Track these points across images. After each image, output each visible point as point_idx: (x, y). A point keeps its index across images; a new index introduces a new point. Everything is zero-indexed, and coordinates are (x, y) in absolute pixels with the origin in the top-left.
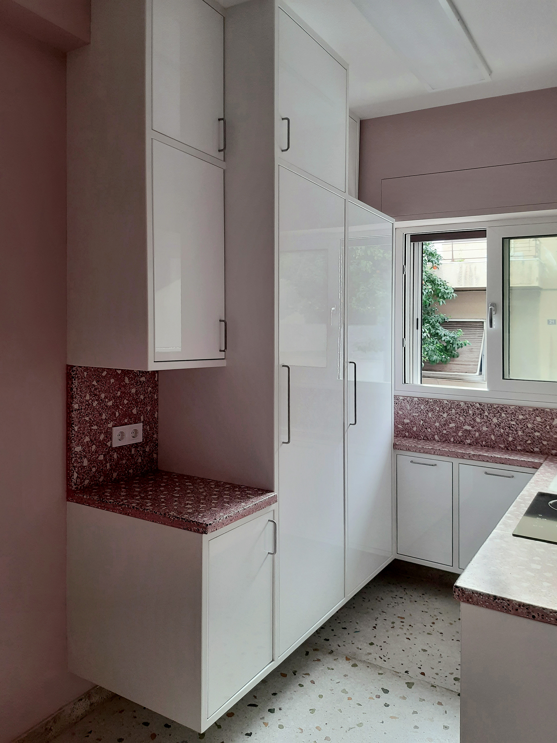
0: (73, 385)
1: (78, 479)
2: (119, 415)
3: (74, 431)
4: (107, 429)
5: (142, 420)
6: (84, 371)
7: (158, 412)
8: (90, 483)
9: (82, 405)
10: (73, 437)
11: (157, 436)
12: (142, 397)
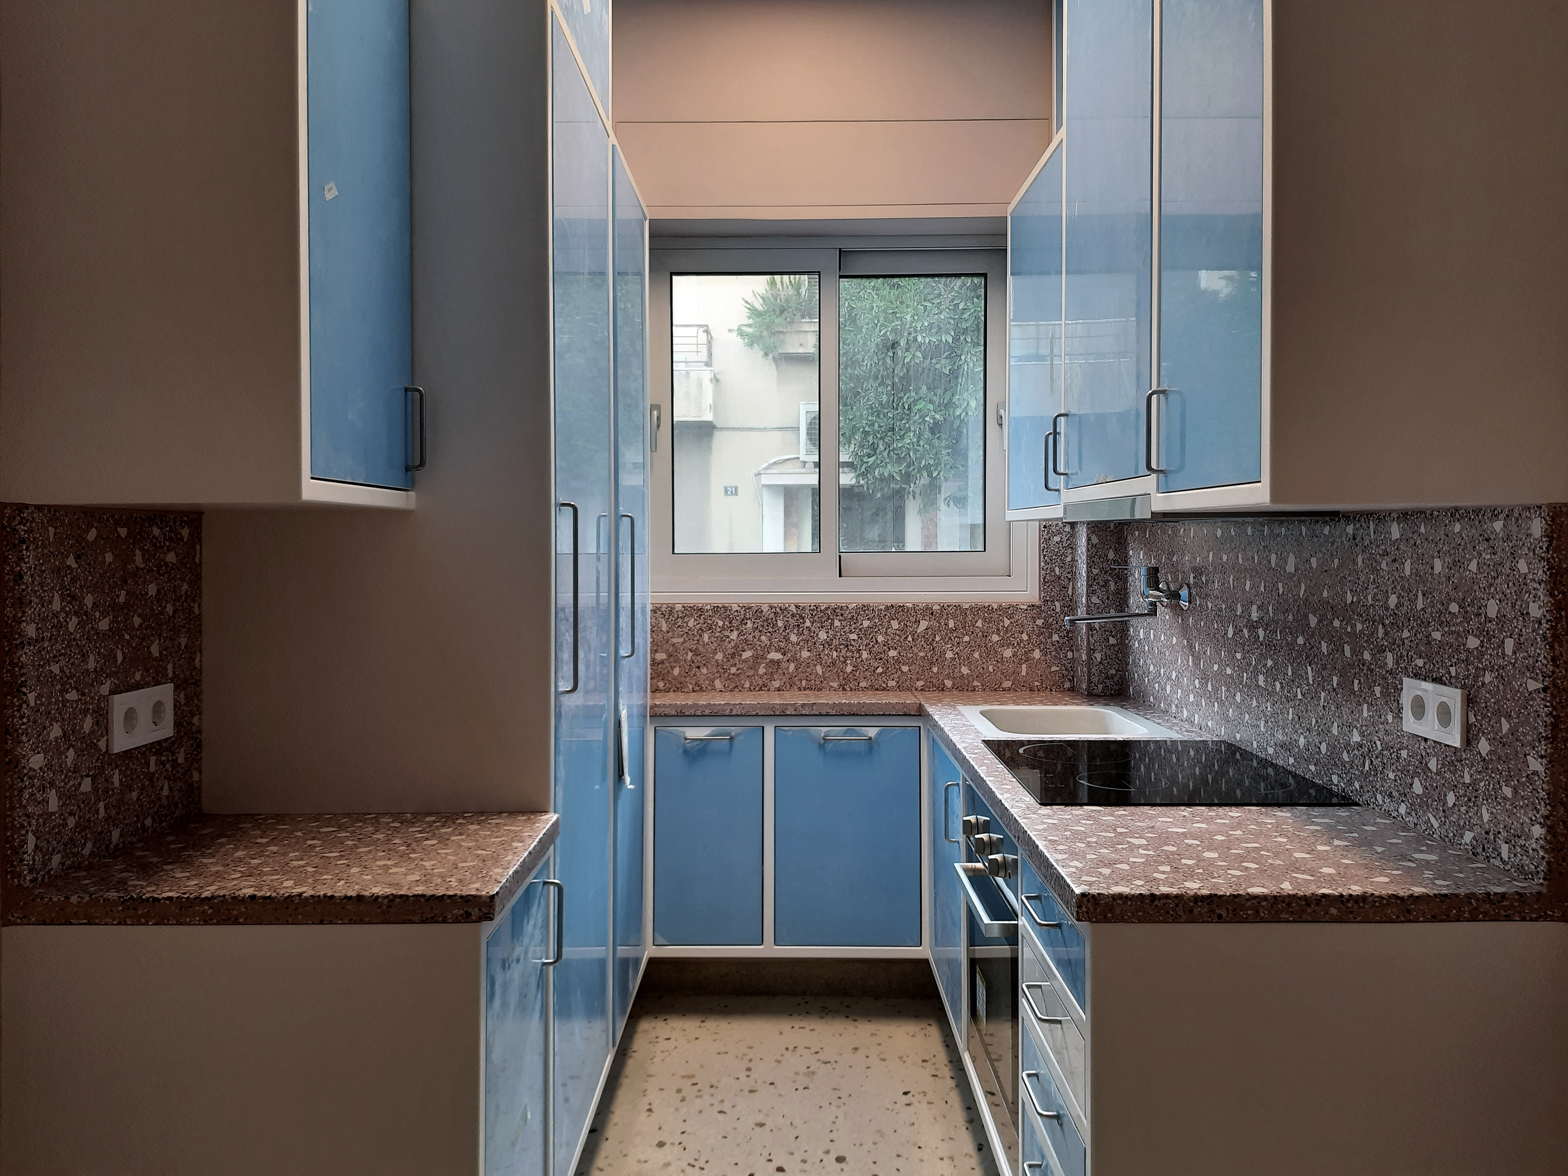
0: (23, 565)
1: (37, 852)
2: (124, 658)
3: (28, 705)
4: (98, 700)
5: (171, 675)
6: (48, 523)
7: (201, 652)
8: (63, 864)
9: (44, 628)
10: (24, 724)
11: (200, 720)
12: (170, 609)
